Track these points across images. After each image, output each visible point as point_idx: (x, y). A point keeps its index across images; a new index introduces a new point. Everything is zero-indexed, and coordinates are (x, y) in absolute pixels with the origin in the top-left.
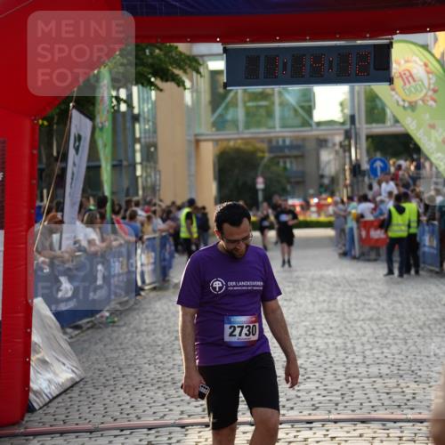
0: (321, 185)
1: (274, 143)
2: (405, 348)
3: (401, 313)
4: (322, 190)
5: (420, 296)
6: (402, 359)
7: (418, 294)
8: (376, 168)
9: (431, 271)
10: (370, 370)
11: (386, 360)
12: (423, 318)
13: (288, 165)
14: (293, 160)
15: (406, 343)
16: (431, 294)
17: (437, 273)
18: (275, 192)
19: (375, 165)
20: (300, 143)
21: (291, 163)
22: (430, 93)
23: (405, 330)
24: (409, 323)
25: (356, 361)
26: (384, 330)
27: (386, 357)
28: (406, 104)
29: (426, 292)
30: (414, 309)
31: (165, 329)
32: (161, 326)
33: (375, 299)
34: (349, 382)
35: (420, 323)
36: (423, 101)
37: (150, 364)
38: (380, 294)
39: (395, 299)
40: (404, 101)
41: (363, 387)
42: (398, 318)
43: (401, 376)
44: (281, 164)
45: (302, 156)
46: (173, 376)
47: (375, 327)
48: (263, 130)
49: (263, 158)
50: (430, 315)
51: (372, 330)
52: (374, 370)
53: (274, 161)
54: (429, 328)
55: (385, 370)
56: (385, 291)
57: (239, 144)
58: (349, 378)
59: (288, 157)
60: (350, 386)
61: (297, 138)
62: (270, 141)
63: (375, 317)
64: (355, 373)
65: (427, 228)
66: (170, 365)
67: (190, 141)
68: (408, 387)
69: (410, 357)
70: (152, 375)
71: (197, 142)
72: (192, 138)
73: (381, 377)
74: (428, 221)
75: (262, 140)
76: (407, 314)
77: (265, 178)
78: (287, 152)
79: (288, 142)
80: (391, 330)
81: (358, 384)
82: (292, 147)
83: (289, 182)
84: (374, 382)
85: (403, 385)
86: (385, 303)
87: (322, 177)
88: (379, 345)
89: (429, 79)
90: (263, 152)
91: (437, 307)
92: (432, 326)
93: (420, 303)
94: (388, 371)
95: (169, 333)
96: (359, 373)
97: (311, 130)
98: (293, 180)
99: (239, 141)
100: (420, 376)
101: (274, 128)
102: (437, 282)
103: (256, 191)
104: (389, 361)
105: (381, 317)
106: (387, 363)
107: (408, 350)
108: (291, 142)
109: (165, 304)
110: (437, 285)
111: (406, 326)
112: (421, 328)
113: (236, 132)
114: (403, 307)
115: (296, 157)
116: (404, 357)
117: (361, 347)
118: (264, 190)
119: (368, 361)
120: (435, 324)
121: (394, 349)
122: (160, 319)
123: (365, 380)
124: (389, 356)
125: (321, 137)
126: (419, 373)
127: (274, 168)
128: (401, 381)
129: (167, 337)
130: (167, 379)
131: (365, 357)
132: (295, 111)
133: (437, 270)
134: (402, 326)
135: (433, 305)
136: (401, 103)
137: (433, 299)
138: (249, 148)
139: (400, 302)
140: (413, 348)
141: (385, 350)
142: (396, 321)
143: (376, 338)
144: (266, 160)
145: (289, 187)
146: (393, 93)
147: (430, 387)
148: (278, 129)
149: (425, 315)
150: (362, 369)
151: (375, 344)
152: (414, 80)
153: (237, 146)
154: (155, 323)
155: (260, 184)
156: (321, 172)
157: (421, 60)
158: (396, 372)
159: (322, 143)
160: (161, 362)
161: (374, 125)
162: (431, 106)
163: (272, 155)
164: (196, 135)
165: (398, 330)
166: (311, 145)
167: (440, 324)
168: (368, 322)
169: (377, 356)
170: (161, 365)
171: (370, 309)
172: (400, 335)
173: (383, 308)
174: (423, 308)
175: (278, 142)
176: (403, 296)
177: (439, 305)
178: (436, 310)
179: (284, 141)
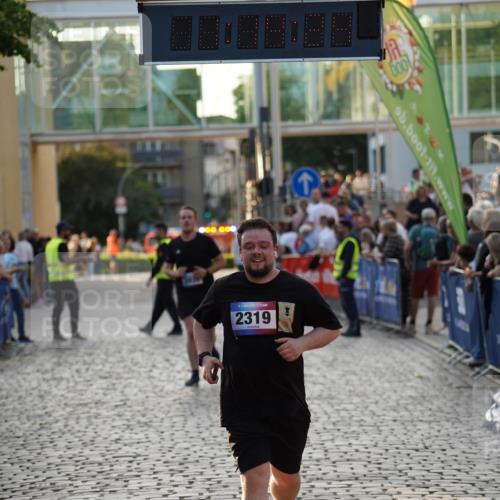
0: (207, 209)
1: (139, 148)
2: (379, 438)
3: (361, 389)
4: (208, 215)
5: (380, 365)
6: (381, 454)
7: (378, 361)
8: (302, 184)
9: (389, 330)
10: (338, 469)
11: (358, 455)
12: (394, 397)
13: (160, 179)
14: (167, 172)
15: (380, 432)
16: (396, 362)
17: (398, 332)
18: (143, 219)
19: (300, 180)
20: (177, 148)
21: (164, 177)
22: (416, 73)
23: (374, 414)
24: (376, 403)
25: (315, 456)
26: (343, 413)
27: (357, 451)
28: (395, 89)
29: (389, 360)
30: (377, 384)
31: (21, 413)
32: (14, 409)
33: (318, 369)
34: (313, 487)
35: (392, 403)
36: (410, 84)
37: (12, 464)
38: (324, 361)
39: (347, 369)
40: (392, 83)
41: (335, 493)
42: (358, 395)
43: (386, 478)
44: (150, 178)
45: (180, 167)
46: (51, 480)
47: (329, 409)
48: (123, 129)
49: (124, 169)
50: (403, 391)
51: (326, 413)
52: (344, 469)
53: (140, 174)
54: (407, 409)
55: (360, 470)
56: (330, 358)
57: (90, 149)
58: (310, 480)
59: (161, 168)
60: (315, 491)
61: (171, 141)
62: (133, 144)
63: (325, 394)
64: (319, 474)
65: (381, 268)
66: (44, 464)
67: (24, 144)
68: (399, 493)
69: (392, 451)
70: (20, 479)
71: (34, 146)
72: (28, 140)
73: (357, 479)
74: (383, 259)
75: (121, 143)
76: (371, 389)
77: (128, 199)
78: (159, 161)
79: (158, 147)
80: (353, 413)
81: (326, 489)
82: (165, 154)
83: (163, 204)
84: (349, 486)
85: (391, 490)
86: (334, 375)
87: (208, 196)
88: (341, 434)
89: (415, 53)
90: (124, 160)
91: (409, 380)
92: (410, 407)
93: (385, 375)
94: (365, 471)
95: (28, 418)
96: (324, 474)
97: (201, 130)
98: (167, 201)
99: (89, 145)
100: (414, 478)
101: (147, 126)
102: (402, 347)
103: (115, 217)
104: (363, 456)
105: (334, 394)
106: (360, 460)
107: (385, 441)
108: (163, 145)
109: (12, 377)
110: (402, 350)
111: (372, 407)
112: (395, 410)
113: (91, 131)
114: (360, 379)
115: (171, 168)
116: (383, 451)
117: (317, 437)
118: (127, 215)
119: (334, 457)
120: (415, 405)
121: (365, 439)
122: (10, 399)
123: (334, 484)
124: (362, 449)
125: (206, 141)
126: (411, 473)
127: (140, 184)
128: (386, 485)
129: (28, 424)
130: (43, 485)
131: (326, 451)
132: (170, 101)
133: (398, 328)
134: (367, 407)
135: (403, 378)
136: (389, 86)
137: (401, 370)
138: (105, 155)
139: (355, 373)
140: (391, 438)
141: (353, 441)
142: (356, 400)
143: (334, 424)
144: (128, 173)
145: (161, 211)
146: (381, 71)
147: (431, 493)
148: (151, 128)
149: (395, 391)
150: (327, 468)
151: (337, 433)
152: (400, 55)
153: (86, 151)
154: (4, 405)
155: (121, 207)
156: (205, 191)
157: (406, 26)
158: (376, 471)
159: (208, 148)
160: (29, 461)
161: (290, 123)
162: (417, 92)
163: (137, 166)
164: (32, 135)
165: (362, 412)
166: (192, 151)
167: (420, 404)
168: (316, 402)
169: (343, 449)
170: (29, 464)
171: (314, 383)
172: (368, 419)
173: (333, 382)
174: (390, 382)
175: (144, 146)
176: (357, 365)
177: (411, 377)
178: (409, 384)
179: (153, 146)
